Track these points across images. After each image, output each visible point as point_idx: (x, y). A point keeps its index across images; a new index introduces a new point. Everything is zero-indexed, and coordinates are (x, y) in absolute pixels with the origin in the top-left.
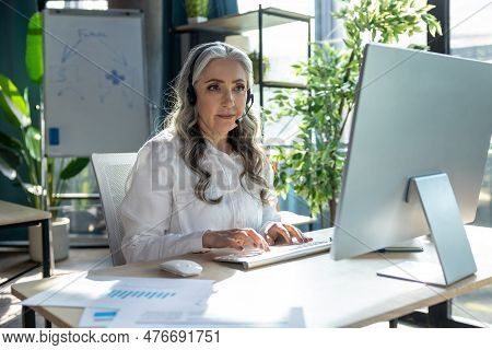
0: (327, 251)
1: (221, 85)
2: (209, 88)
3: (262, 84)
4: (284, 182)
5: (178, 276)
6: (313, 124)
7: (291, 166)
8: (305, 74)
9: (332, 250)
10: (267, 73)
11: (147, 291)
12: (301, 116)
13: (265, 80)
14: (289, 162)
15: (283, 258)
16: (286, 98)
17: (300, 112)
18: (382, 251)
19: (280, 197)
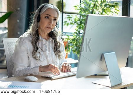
0: (75, 75)
1: (50, 17)
2: (46, 17)
3: (63, 13)
4: (69, 48)
5: (30, 81)
6: (80, 28)
7: (72, 43)
8: (78, 9)
9: (76, 75)
10: (65, 8)
11: (20, 86)
12: (76, 25)
13: (64, 11)
14: (71, 41)
15: (64, 76)
16: (71, 18)
17: (75, 24)
18: (96, 75)
19: (67, 54)
